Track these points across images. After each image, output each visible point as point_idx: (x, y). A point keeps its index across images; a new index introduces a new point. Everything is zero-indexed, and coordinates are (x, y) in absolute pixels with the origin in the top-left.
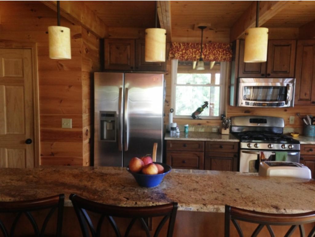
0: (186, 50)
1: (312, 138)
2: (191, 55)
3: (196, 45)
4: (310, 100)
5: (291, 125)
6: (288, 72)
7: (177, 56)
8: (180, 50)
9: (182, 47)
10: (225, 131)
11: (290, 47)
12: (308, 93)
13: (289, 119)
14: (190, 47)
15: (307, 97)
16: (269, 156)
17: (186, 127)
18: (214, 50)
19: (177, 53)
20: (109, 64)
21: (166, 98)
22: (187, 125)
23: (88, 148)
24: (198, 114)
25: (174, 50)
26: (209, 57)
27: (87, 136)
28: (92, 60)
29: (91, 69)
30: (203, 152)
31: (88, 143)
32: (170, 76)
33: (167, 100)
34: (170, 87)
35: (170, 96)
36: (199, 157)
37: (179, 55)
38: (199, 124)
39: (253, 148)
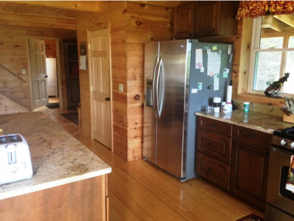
2: (263, 8)
7: (243, 13)
10: (289, 117)
17: (245, 105)
19: (245, 9)
20: (176, 33)
21: (235, 68)
22: (247, 103)
23: (139, 111)
24: (274, 90)
25: (243, 5)
26: (288, 8)
27: (138, 100)
28: (152, 31)
29: (150, 40)
30: (230, 137)
31: (140, 107)
32: (240, 40)
33: (236, 70)
34: (239, 54)
35: (238, 65)
36: (226, 143)
37: (247, 11)
38: (270, 104)
39: (287, 147)
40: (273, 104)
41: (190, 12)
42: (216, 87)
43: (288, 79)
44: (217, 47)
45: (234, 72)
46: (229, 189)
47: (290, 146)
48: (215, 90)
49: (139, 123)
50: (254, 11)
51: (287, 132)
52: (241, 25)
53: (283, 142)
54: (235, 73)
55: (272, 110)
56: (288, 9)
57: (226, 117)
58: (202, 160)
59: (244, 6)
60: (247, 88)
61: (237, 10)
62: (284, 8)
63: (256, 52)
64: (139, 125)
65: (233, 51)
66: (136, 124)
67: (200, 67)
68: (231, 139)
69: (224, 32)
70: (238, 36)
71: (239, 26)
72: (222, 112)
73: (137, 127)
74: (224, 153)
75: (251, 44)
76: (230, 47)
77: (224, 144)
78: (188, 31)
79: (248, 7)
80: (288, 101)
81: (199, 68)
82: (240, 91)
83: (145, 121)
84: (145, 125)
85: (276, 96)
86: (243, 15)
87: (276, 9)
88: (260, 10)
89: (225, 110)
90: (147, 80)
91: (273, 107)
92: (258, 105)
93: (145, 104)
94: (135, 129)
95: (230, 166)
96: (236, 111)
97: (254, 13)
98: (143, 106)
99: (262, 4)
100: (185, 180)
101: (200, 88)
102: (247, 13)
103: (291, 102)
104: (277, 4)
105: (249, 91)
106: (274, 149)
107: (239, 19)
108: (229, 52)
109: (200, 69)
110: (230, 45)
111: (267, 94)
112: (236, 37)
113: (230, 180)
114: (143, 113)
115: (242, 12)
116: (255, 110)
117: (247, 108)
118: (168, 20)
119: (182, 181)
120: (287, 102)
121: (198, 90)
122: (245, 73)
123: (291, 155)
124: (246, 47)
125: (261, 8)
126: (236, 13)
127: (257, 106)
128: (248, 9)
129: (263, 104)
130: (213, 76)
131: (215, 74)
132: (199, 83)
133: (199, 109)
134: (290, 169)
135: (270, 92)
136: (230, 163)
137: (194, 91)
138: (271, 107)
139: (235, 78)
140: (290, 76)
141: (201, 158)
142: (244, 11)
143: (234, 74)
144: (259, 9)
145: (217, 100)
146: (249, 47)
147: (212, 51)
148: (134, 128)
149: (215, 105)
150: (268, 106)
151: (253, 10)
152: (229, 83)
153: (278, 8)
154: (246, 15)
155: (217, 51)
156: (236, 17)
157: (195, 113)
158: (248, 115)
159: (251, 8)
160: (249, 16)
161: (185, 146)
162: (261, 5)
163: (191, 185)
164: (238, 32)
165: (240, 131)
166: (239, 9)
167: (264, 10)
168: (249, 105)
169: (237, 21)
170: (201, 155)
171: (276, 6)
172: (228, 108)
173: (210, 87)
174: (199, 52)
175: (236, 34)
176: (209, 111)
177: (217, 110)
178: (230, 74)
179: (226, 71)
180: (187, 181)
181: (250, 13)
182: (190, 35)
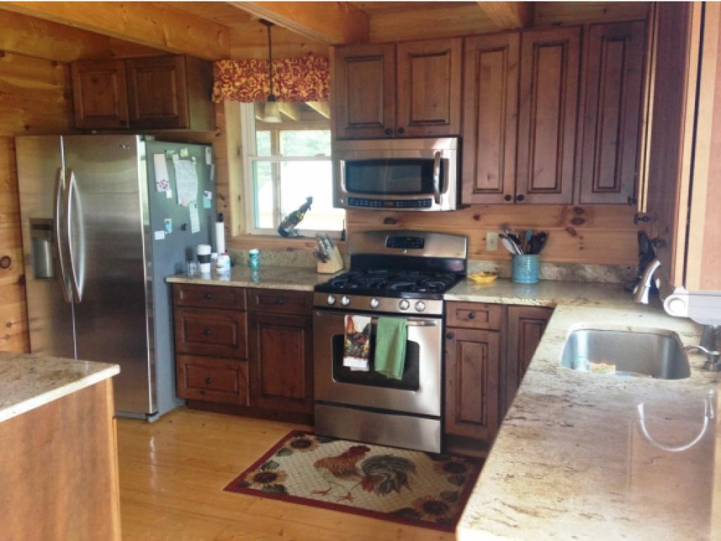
0: (248, 77)
1: (528, 286)
2: (259, 87)
3: (267, 65)
4: (502, 193)
5: (491, 253)
6: (447, 121)
7: (226, 92)
8: (236, 76)
9: (239, 71)
10: (325, 265)
11: (448, 56)
12: (496, 172)
13: (484, 239)
14: (255, 69)
15: (494, 184)
16: (364, 326)
17: (251, 255)
18: (306, 75)
19: (227, 85)
20: (82, 116)
21: (220, 190)
22: (254, 251)
23: (13, 293)
24: (292, 225)
25: (223, 78)
26: (299, 92)
27: (7, 270)
28: (25, 109)
29: (24, 129)
30: (244, 311)
31: (14, 284)
32: (225, 139)
33: (223, 194)
34: (226, 165)
35: (227, 184)
36: (237, 323)
37: (232, 88)
38: (290, 249)
39: (338, 306)
40: (296, 249)
41: (114, 77)
42: (196, 225)
43: (312, 206)
44: (189, 151)
45: (221, 197)
46: (248, 404)
47: (342, 304)
48: (193, 232)
49: (15, 323)
50: (245, 90)
51: (333, 284)
52: (223, 111)
53: (331, 300)
54: (223, 198)
55: (295, 259)
56: (301, 95)
57: (222, 279)
58: (189, 367)
59: (226, 81)
60: (245, 225)
61: (212, 85)
62: (294, 92)
63: (253, 162)
64: (16, 328)
65: (214, 159)
66: (9, 325)
67: (164, 188)
68: (246, 314)
69: (196, 124)
70: (218, 131)
71: (218, 115)
72: (216, 271)
73: (10, 334)
74: (234, 343)
75: (241, 147)
76: (209, 151)
77: (234, 326)
78: (115, 116)
79: (233, 82)
80: (323, 239)
81: (163, 190)
82: (235, 233)
83: (32, 315)
84: (33, 325)
85: (295, 235)
86: (226, 96)
87: (281, 92)
88: (255, 90)
89: (219, 267)
90: (31, 220)
91: (296, 254)
92: (271, 253)
93: (29, 277)
94: (7, 337)
95: (247, 362)
96: (236, 267)
97: (244, 93)
98: (22, 281)
99: (257, 81)
100: (157, 417)
101: (169, 228)
102: (233, 93)
103: (327, 241)
104: (282, 85)
105: (248, 231)
106: (318, 313)
107: (218, 102)
108: (208, 161)
109: (165, 193)
110: (207, 149)
111: (283, 232)
112: (215, 133)
113: (250, 387)
114: (24, 298)
115: (223, 90)
116: (268, 262)
117: (255, 260)
118: (58, 86)
119: (151, 419)
120: (321, 242)
121: (166, 233)
122: (239, 198)
123: (344, 316)
124: (235, 152)
125: (256, 87)
126: (211, 91)
127: (270, 256)
128: (234, 86)
129: (279, 250)
130: (188, 205)
131: (191, 202)
132: (166, 220)
133: (172, 271)
134: (346, 337)
135: (287, 230)
136: (247, 356)
137: (159, 235)
138: (292, 255)
139: (223, 208)
140: (314, 201)
141: (186, 365)
142: (226, 89)
143: (220, 201)
144: (253, 88)
145: (204, 250)
146: (239, 152)
147: (181, 158)
148: (3, 335)
149: (202, 259)
150: (288, 253)
151: (241, 88)
152: (214, 217)
153: (284, 90)
154: (232, 96)
155: (189, 158)
156: (213, 99)
157: (165, 279)
158: (258, 271)
159: (238, 84)
160: (235, 100)
161: (153, 350)
162: (255, 82)
163: (171, 422)
164: (218, 125)
165: (260, 297)
166: (217, 84)
167: (261, 91)
168: (258, 255)
169: (214, 104)
170: (185, 359)
171: (281, 87)
172: (224, 262)
173: (185, 227)
174: (160, 160)
175: (216, 128)
176: (192, 272)
177: (206, 268)
178: (214, 201)
179: (206, 195)
180: (162, 418)
181: (238, 93)
182: (123, 123)
